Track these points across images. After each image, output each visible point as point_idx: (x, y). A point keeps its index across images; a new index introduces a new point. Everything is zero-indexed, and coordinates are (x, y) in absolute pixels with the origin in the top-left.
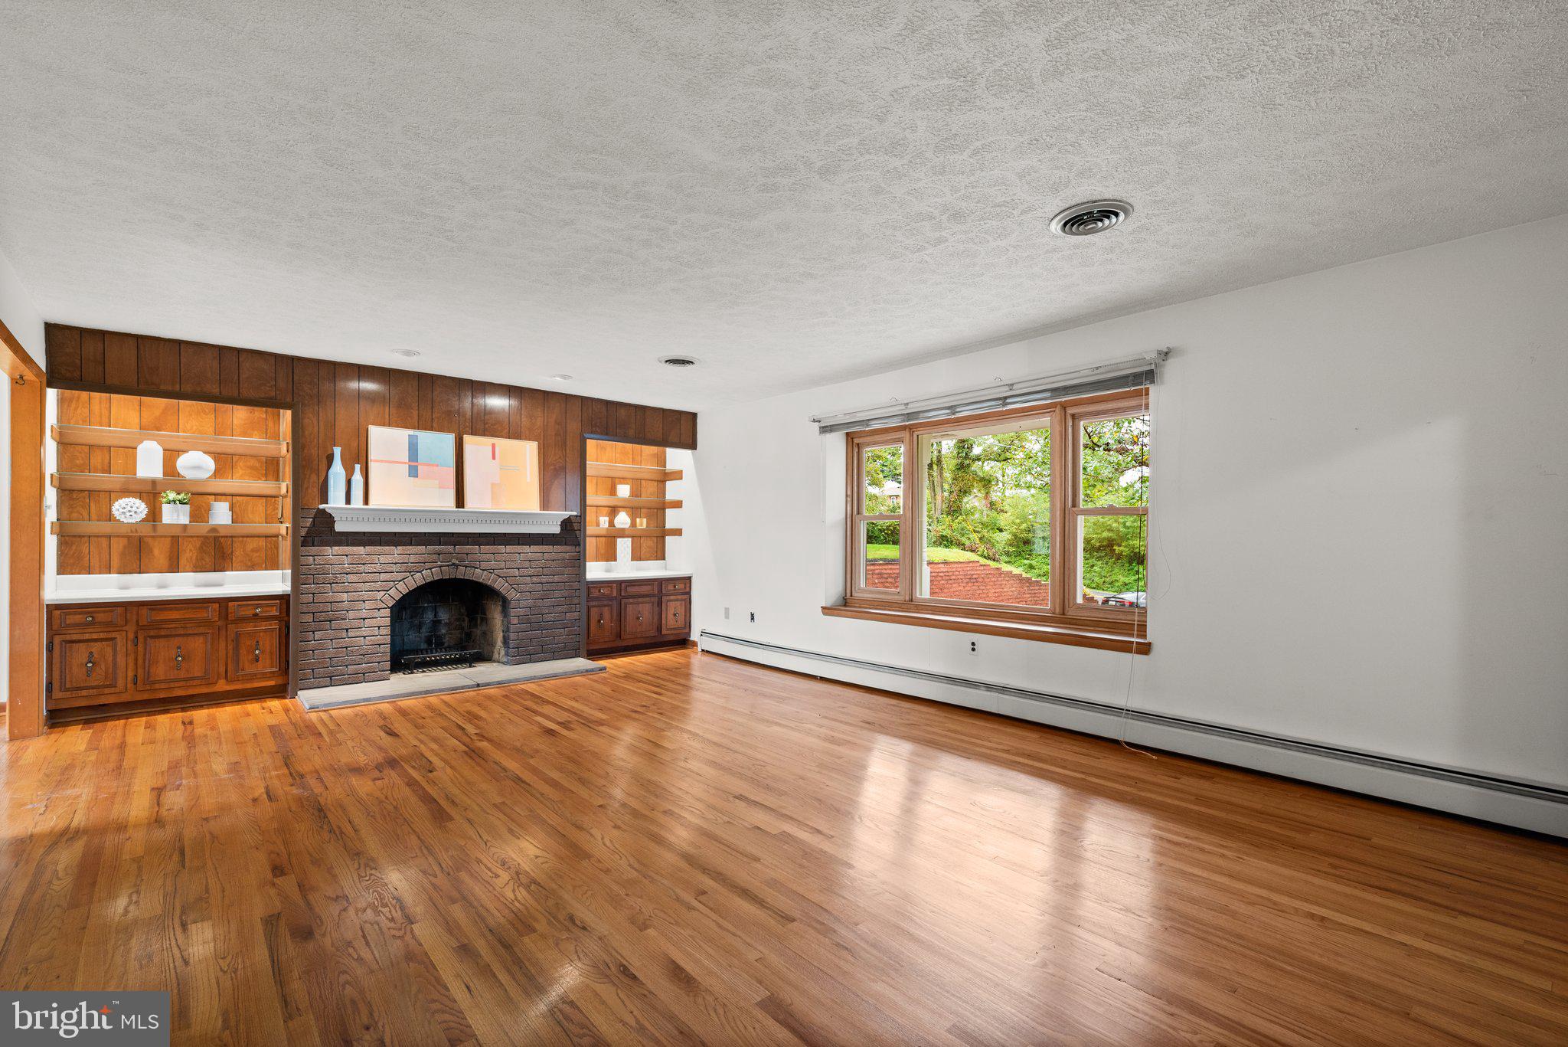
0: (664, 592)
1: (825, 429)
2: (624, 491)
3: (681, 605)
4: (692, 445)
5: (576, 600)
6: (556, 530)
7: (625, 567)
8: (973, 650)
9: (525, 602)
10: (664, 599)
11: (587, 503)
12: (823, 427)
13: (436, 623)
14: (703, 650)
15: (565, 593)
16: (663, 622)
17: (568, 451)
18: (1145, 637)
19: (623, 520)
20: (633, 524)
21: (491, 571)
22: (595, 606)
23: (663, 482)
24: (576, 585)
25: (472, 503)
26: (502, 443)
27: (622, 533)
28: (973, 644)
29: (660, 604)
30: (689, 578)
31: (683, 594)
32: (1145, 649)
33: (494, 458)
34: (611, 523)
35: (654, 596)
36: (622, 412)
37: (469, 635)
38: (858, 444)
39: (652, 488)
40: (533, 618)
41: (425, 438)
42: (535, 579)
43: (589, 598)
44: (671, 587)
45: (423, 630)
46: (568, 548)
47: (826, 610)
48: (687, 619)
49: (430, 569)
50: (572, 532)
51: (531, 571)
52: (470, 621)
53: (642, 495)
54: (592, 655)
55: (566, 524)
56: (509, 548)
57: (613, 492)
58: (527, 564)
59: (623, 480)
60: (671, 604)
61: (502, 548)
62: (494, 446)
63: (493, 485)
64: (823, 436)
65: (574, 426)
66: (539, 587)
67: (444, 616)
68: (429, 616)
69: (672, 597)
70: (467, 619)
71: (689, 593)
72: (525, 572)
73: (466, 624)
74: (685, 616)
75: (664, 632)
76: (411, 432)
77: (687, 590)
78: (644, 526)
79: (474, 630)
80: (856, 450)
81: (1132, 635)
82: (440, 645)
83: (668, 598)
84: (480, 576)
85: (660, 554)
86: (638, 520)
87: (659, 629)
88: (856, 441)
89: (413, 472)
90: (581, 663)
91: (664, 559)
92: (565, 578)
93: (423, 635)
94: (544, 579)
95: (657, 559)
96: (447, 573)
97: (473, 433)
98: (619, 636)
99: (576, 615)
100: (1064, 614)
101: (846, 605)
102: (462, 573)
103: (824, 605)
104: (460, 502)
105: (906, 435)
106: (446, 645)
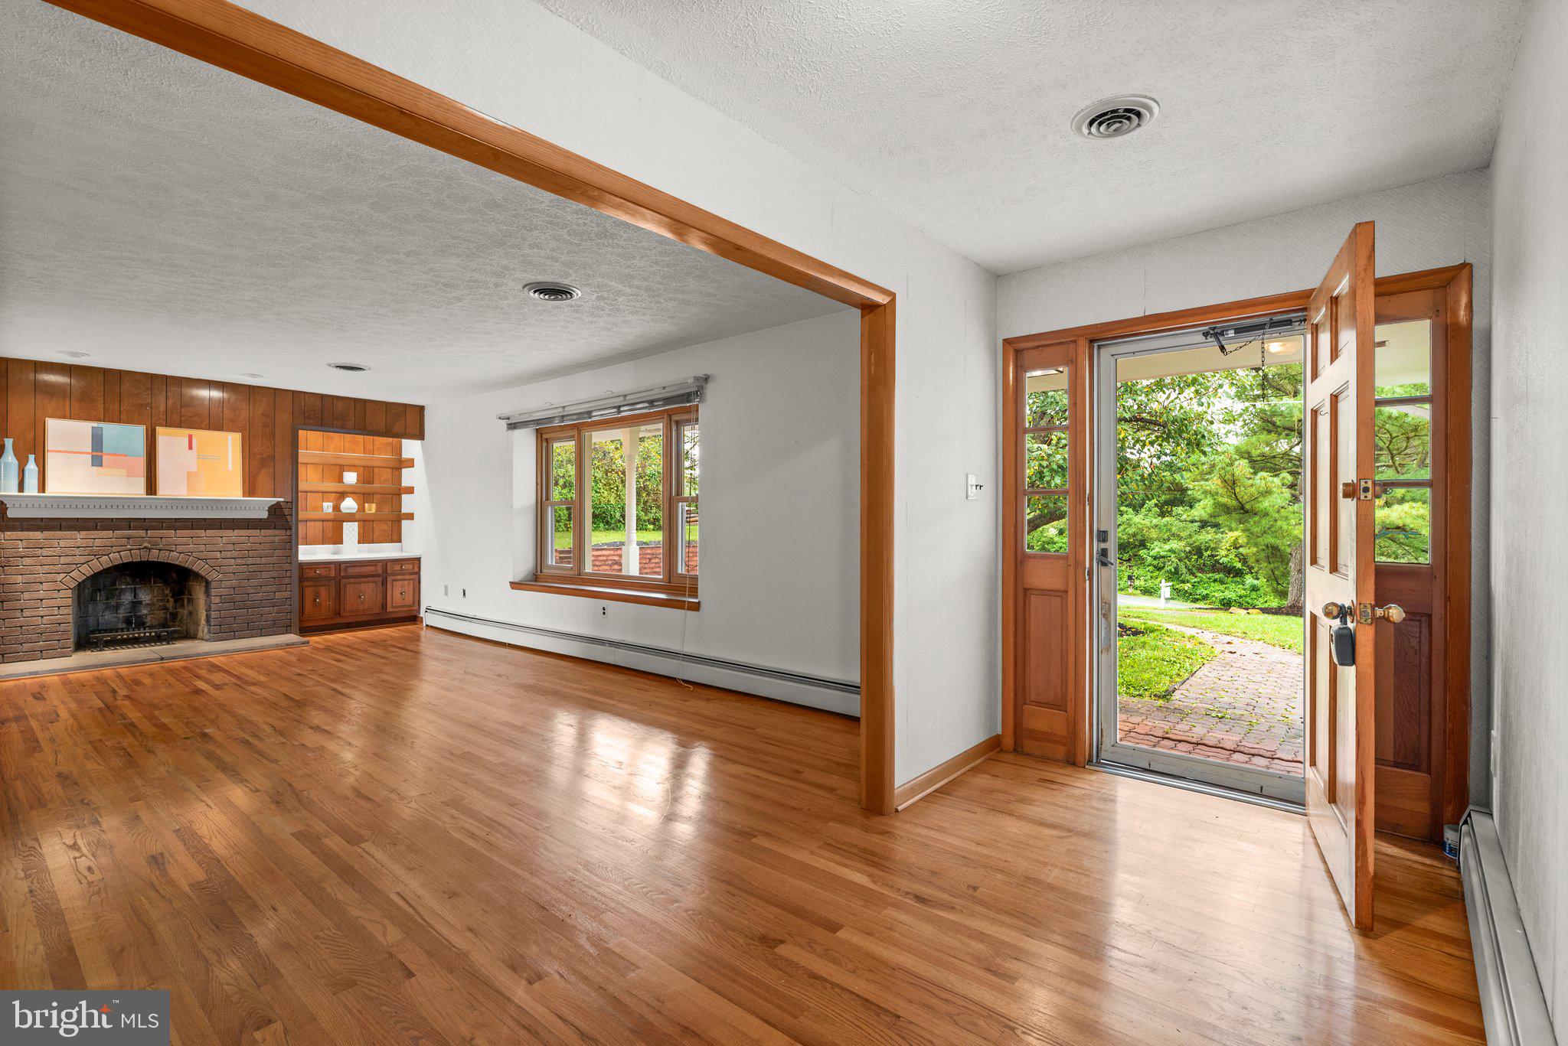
0: (389, 572)
1: (513, 426)
2: (350, 478)
3: (409, 584)
4: (420, 435)
5: (286, 581)
6: (264, 515)
7: (352, 549)
8: (604, 613)
9: (228, 583)
10: (389, 579)
11: (299, 489)
12: (509, 424)
13: (136, 604)
14: (427, 626)
15: (275, 574)
16: (389, 599)
17: (277, 442)
18: (696, 597)
19: (349, 505)
20: (361, 509)
21: (189, 554)
22: (308, 586)
23: (399, 469)
24: (286, 566)
25: (165, 490)
26: (198, 434)
27: (350, 518)
28: (604, 609)
29: (384, 583)
30: (418, 560)
31: (411, 574)
32: (696, 607)
33: (190, 447)
34: (336, 508)
35: (379, 576)
36: (340, 405)
37: (174, 616)
38: (547, 439)
39: (387, 474)
40: (238, 597)
41: (110, 430)
42: (239, 561)
43: (302, 579)
44: (397, 567)
45: (121, 611)
46: (277, 532)
47: (515, 585)
48: (416, 597)
49: (119, 552)
50: (281, 518)
51: (235, 554)
52: (176, 601)
53: (375, 482)
54: (304, 631)
55: (275, 510)
56: (209, 532)
57: (340, 480)
58: (231, 547)
59: (352, 467)
60: (398, 584)
61: (202, 533)
62: (190, 437)
63: (189, 473)
64: (510, 432)
65: (284, 418)
66: (244, 568)
67: (145, 596)
68: (127, 598)
69: (399, 577)
70: (172, 600)
71: (418, 573)
72: (229, 554)
73: (171, 604)
74: (414, 594)
75: (389, 609)
76: (95, 424)
77: (416, 570)
78: (373, 511)
79: (181, 610)
80: (545, 444)
81: (684, 595)
82: (141, 624)
83: (393, 577)
84: (175, 558)
85: (396, 537)
86: (366, 505)
87: (384, 606)
88: (545, 436)
89: (97, 461)
90: (292, 638)
91: (399, 540)
92: (274, 560)
93: (121, 616)
94: (250, 561)
95: (392, 541)
96: (137, 556)
97: (168, 424)
98: (338, 613)
99: (287, 594)
100: (670, 582)
101: (536, 580)
102: (154, 556)
103: (512, 580)
104: (151, 487)
105: (575, 433)
106: (148, 624)
